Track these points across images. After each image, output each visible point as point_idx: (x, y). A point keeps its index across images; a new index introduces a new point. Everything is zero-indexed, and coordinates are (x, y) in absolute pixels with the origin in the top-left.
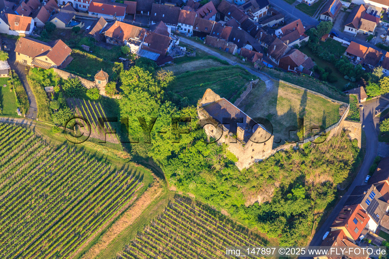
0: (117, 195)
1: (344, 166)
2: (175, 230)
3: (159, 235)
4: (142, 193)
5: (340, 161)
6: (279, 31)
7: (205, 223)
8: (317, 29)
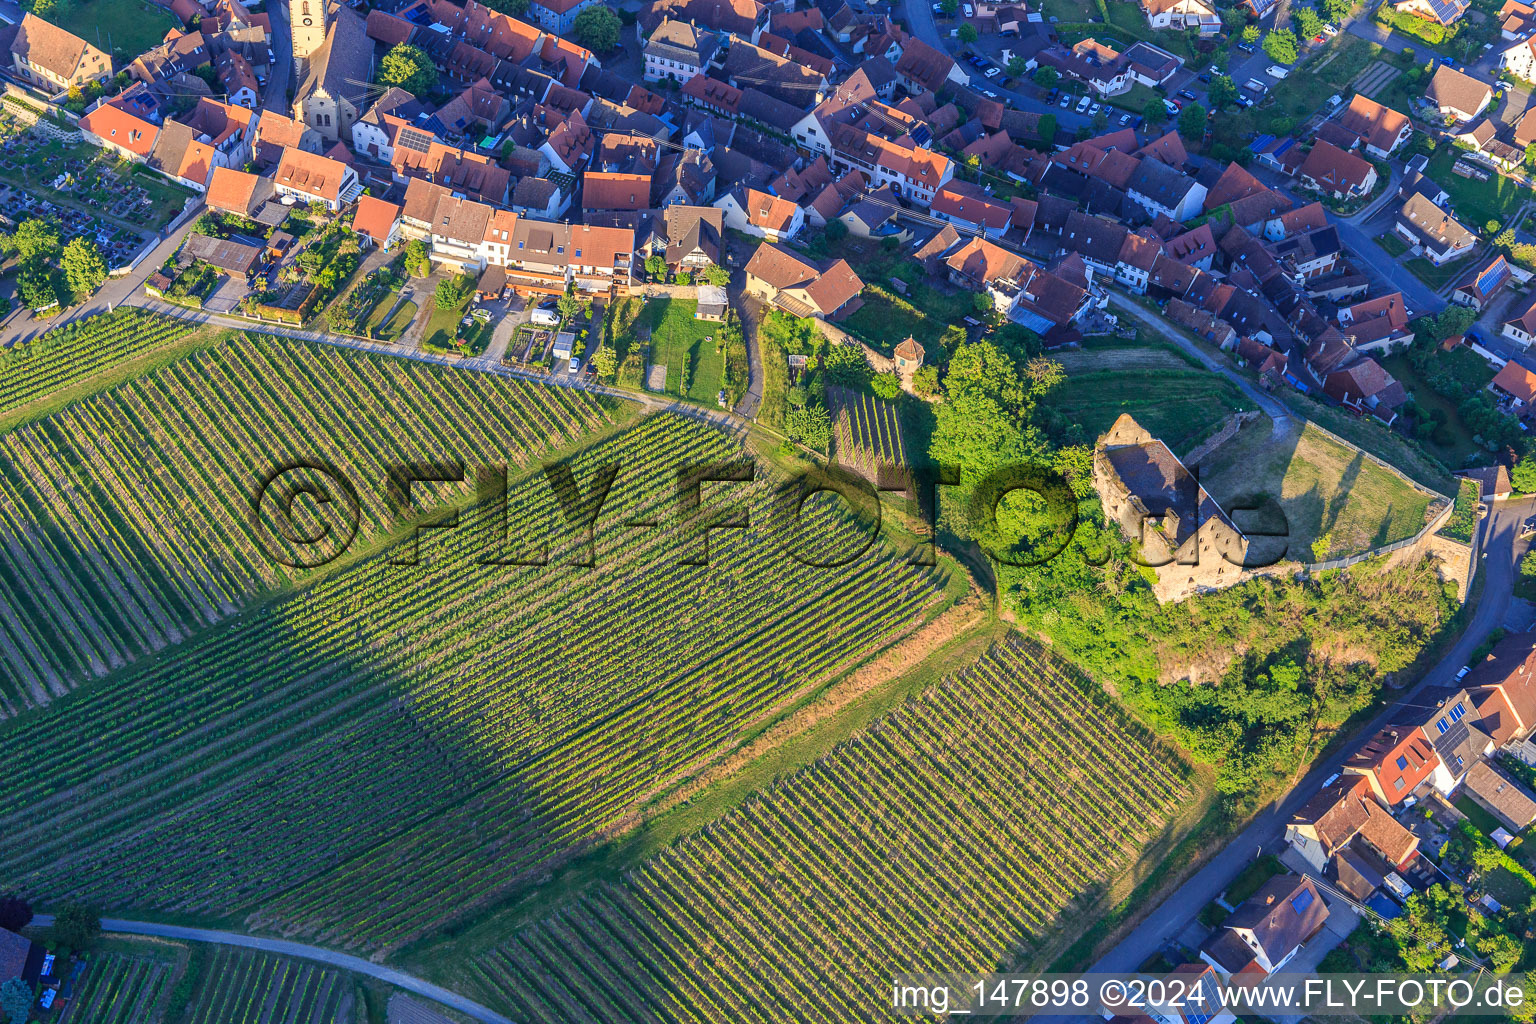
0: (882, 608)
1: (1410, 636)
2: (991, 706)
3: (954, 711)
4: (937, 614)
5: (1404, 624)
6: (1345, 313)
7: (1061, 705)
8: (1436, 321)
